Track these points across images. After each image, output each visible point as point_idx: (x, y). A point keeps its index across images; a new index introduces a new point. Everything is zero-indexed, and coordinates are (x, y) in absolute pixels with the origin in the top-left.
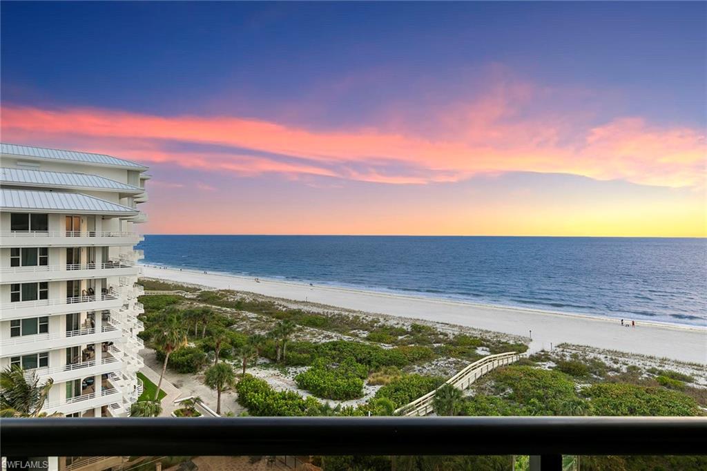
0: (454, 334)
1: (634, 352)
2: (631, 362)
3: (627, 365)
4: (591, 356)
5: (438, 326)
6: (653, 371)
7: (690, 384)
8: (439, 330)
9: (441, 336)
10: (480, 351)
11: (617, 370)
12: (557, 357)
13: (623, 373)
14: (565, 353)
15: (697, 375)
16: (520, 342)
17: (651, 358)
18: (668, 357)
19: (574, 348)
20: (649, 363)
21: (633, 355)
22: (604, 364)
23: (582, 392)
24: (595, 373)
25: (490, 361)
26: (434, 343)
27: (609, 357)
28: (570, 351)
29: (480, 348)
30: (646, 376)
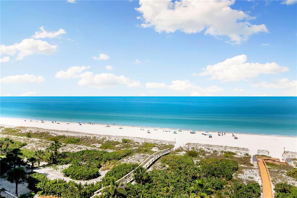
0: (142, 142)
1: (216, 144)
2: (215, 149)
3: (213, 150)
4: (199, 148)
5: (135, 139)
6: (222, 152)
7: (235, 156)
8: (135, 141)
9: (136, 144)
10: (154, 149)
11: (209, 153)
12: (186, 149)
13: (211, 154)
14: (189, 147)
15: (237, 152)
16: (171, 144)
17: (221, 146)
18: (227, 146)
19: (193, 145)
20: (221, 149)
21: (215, 146)
22: (204, 150)
23: (196, 164)
24: (201, 155)
25: (158, 154)
26: (133, 147)
27: (206, 147)
28: (191, 146)
29: (154, 148)
30: (220, 154)
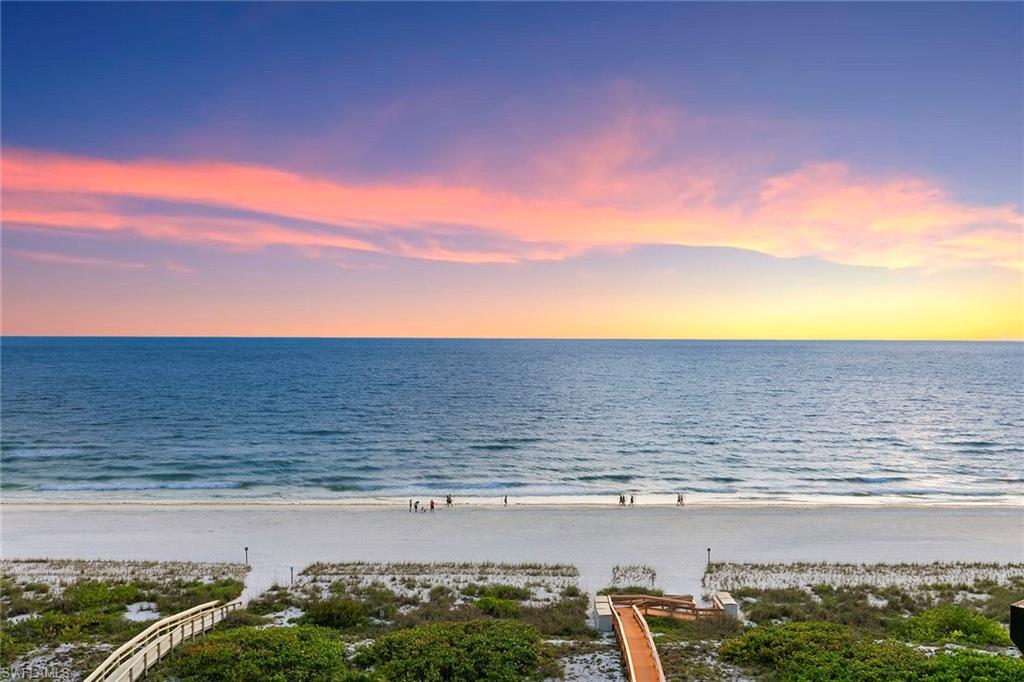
0: (63, 585)
1: (440, 560)
2: (437, 580)
3: (428, 587)
4: (367, 581)
5: (18, 569)
6: (470, 591)
7: (526, 603)
8: (19, 580)
9: (30, 595)
10: (134, 614)
11: (414, 601)
12: (304, 597)
13: (424, 604)
14: (319, 584)
15: (534, 585)
16: (225, 578)
17: (466, 566)
18: (491, 561)
19: (335, 570)
20: (463, 577)
21: (437, 567)
22: (390, 593)
23: (358, 658)
24: (377, 615)
25: (161, 634)
26: (12, 615)
27: (398, 578)
28: (327, 578)
29: (135, 607)
30: (459, 602)
